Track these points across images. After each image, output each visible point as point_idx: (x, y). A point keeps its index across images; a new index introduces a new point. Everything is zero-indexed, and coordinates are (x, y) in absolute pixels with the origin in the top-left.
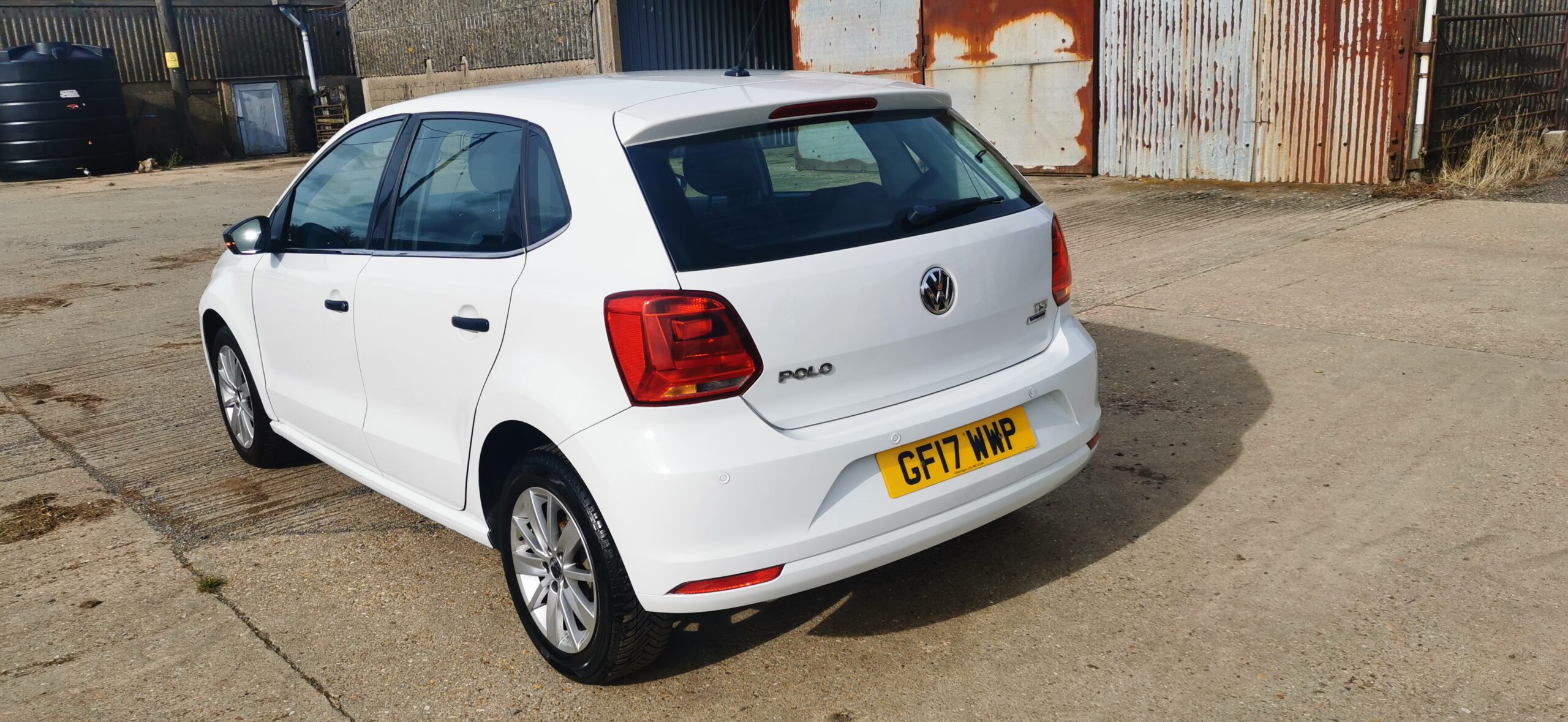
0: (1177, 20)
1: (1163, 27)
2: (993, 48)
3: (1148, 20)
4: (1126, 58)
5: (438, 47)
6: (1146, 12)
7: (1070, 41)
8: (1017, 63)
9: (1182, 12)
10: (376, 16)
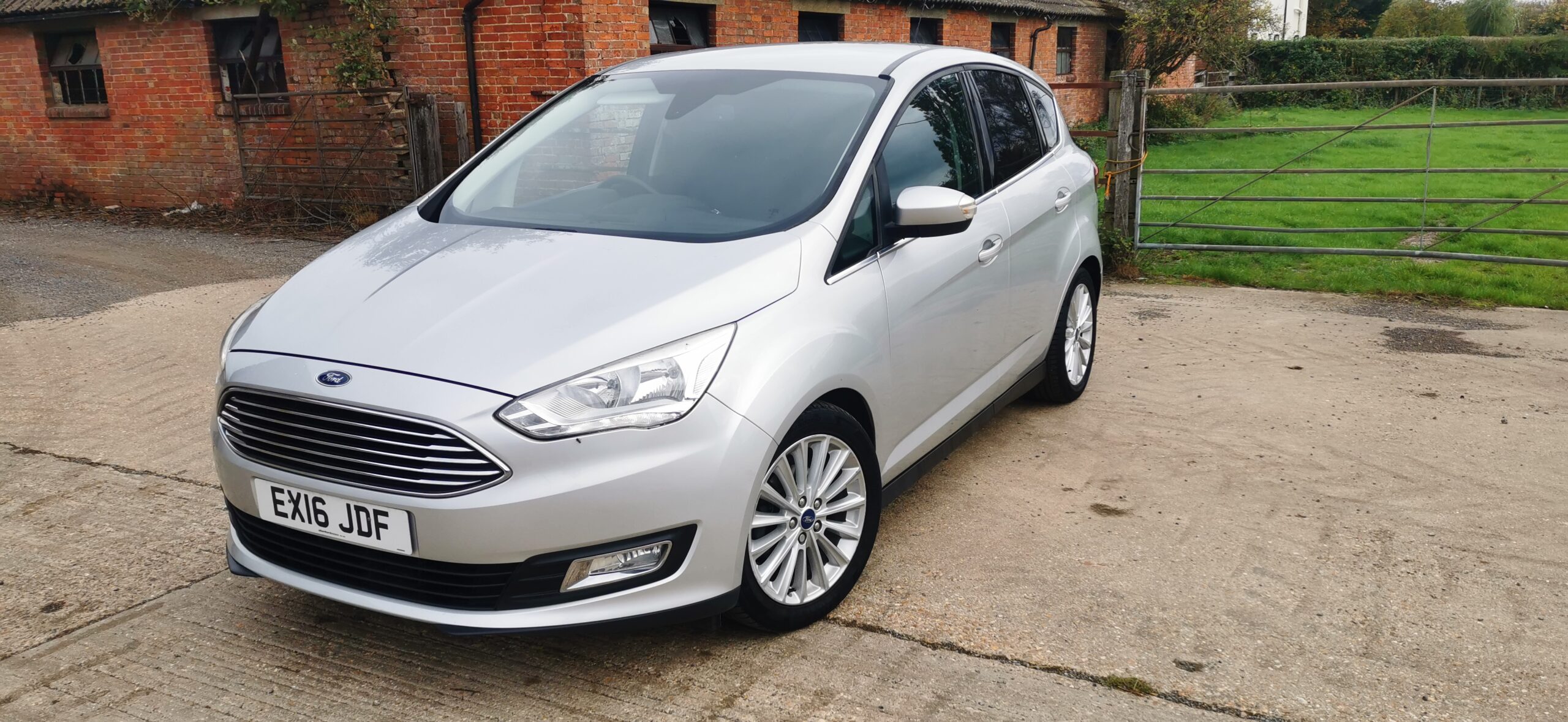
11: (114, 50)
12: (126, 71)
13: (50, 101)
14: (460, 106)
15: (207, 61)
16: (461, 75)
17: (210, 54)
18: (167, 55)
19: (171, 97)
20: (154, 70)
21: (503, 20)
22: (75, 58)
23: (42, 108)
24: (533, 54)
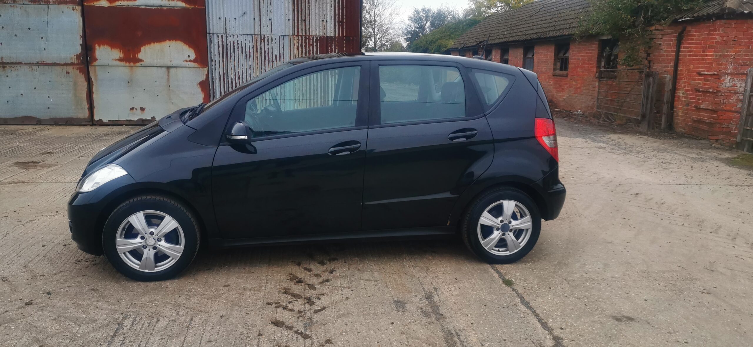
0: (251, 51)
1: (244, 54)
2: (140, 56)
3: (235, 50)
4: (225, 67)
6: (234, 46)
7: (193, 56)
8: (158, 65)
9: (254, 49)
11: (573, 51)
12: (575, 59)
13: (555, 69)
14: (668, 78)
15: (597, 56)
16: (672, 64)
17: (598, 53)
18: (587, 53)
19: (585, 69)
20: (582, 59)
21: (692, 39)
22: (564, 54)
23: (552, 71)
24: (702, 55)
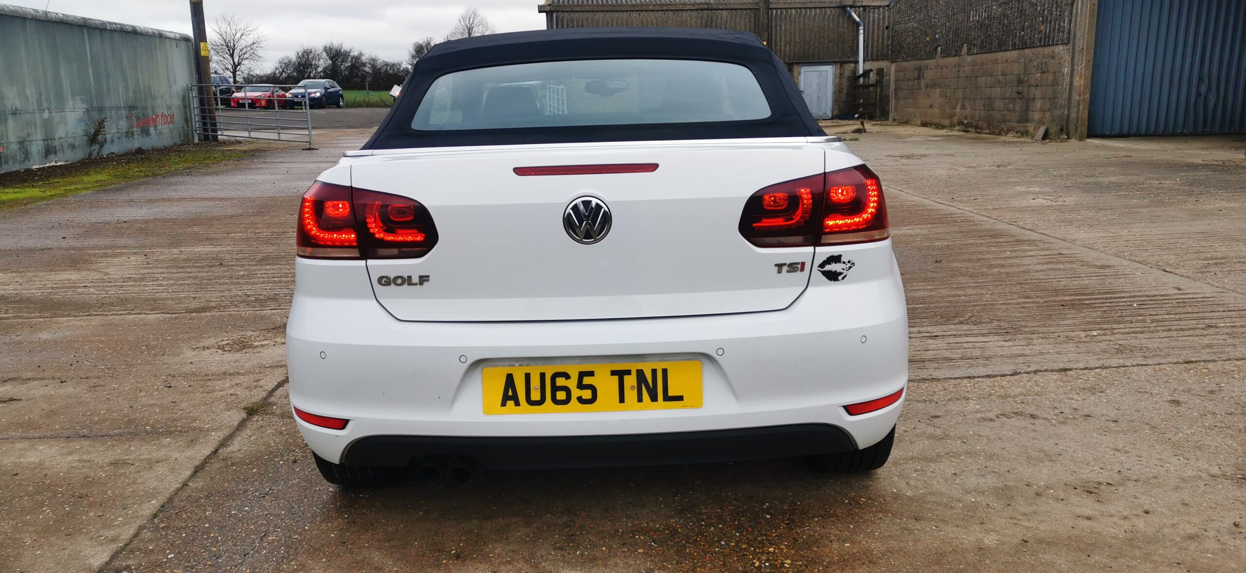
5: (947, 36)
10: (909, 12)
